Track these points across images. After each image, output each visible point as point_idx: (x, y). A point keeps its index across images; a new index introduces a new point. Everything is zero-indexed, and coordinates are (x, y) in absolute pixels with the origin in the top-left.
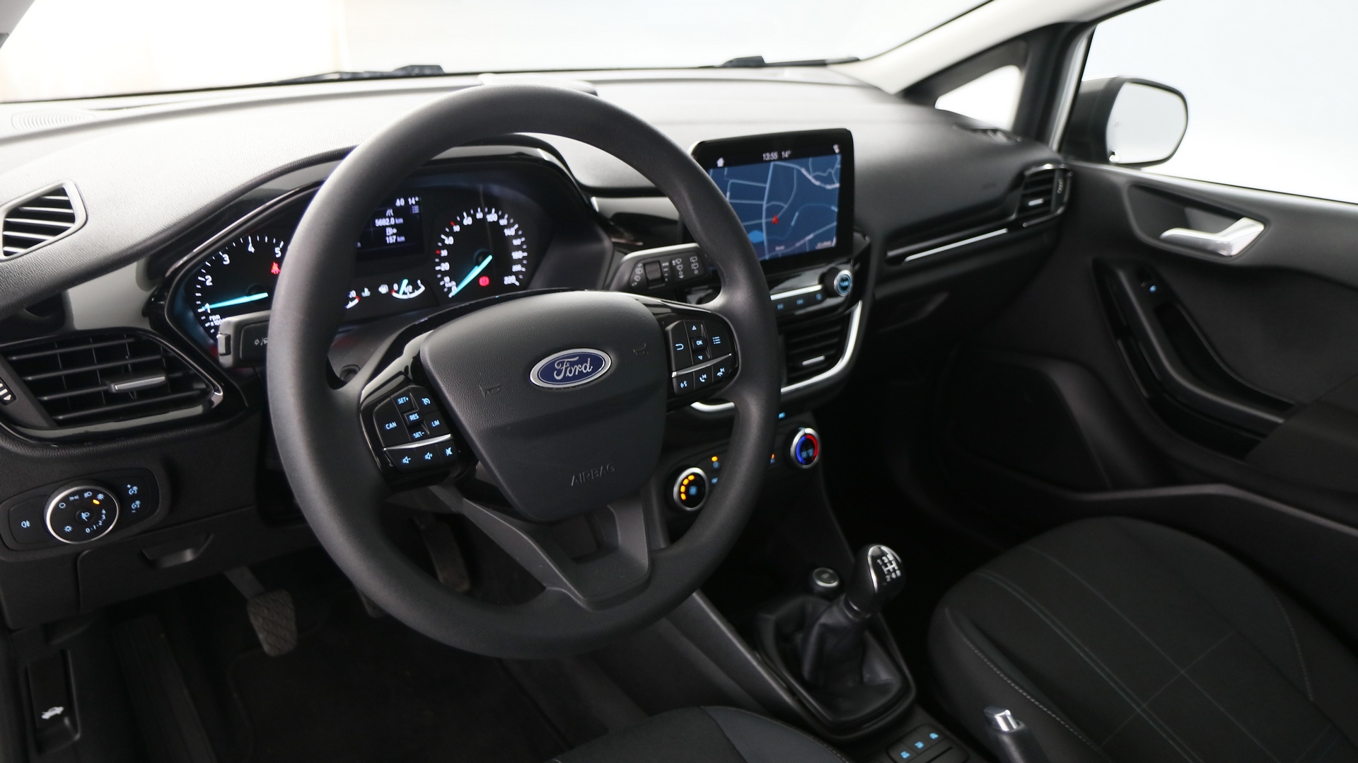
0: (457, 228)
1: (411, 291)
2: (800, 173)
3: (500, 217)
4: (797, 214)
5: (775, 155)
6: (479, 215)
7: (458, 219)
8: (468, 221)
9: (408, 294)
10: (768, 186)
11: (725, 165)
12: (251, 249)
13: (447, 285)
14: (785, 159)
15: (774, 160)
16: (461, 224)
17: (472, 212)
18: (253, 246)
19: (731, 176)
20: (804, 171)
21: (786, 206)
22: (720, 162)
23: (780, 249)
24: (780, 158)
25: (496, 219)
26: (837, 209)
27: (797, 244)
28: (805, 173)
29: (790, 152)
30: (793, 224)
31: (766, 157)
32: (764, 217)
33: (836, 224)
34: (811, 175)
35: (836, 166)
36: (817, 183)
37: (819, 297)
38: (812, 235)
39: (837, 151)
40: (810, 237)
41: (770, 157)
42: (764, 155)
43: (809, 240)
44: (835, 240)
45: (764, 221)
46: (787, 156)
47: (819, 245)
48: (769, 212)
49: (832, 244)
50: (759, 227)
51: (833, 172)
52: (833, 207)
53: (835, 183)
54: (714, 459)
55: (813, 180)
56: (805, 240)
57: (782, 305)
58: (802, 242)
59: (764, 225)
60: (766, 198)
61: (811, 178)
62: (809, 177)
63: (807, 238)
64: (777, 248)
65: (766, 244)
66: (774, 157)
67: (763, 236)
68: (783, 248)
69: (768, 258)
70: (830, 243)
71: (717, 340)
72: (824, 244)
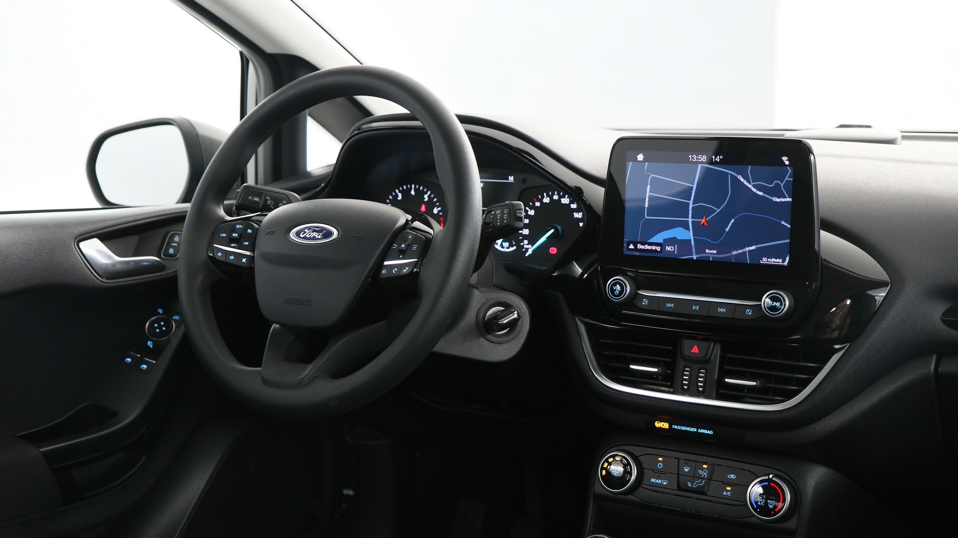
0: (538, 204)
1: (507, 246)
2: (734, 179)
3: (571, 202)
4: (733, 221)
5: (704, 158)
6: (556, 197)
7: (540, 197)
8: (546, 200)
9: (505, 248)
10: (695, 186)
11: (645, 160)
12: (413, 193)
13: (525, 246)
14: (716, 163)
15: (702, 163)
16: (541, 201)
17: (550, 193)
18: (414, 191)
19: (650, 170)
20: (741, 178)
21: (718, 211)
22: (640, 157)
23: (711, 253)
24: (710, 162)
25: (568, 203)
26: (789, 226)
27: (734, 253)
28: (742, 180)
29: (721, 157)
30: (727, 229)
31: (692, 158)
32: (690, 215)
33: (788, 241)
34: (750, 184)
35: (787, 178)
36: (761, 193)
37: (749, 312)
38: (753, 247)
39: (787, 163)
40: (751, 248)
41: (697, 159)
42: (690, 156)
43: (749, 251)
44: (788, 259)
45: (690, 220)
46: (718, 160)
47: (764, 260)
48: (697, 213)
49: (783, 262)
50: (685, 226)
51: (782, 185)
52: (783, 223)
53: (785, 197)
54: (660, 459)
55: (753, 189)
56: (745, 250)
57: (698, 307)
58: (741, 251)
59: (690, 224)
60: (692, 198)
61: (750, 186)
62: (748, 184)
63: (747, 249)
64: (707, 251)
65: (693, 243)
66: (702, 160)
67: (690, 235)
68: (715, 252)
69: (695, 258)
70: (781, 261)
71: (415, 247)
72: (773, 261)
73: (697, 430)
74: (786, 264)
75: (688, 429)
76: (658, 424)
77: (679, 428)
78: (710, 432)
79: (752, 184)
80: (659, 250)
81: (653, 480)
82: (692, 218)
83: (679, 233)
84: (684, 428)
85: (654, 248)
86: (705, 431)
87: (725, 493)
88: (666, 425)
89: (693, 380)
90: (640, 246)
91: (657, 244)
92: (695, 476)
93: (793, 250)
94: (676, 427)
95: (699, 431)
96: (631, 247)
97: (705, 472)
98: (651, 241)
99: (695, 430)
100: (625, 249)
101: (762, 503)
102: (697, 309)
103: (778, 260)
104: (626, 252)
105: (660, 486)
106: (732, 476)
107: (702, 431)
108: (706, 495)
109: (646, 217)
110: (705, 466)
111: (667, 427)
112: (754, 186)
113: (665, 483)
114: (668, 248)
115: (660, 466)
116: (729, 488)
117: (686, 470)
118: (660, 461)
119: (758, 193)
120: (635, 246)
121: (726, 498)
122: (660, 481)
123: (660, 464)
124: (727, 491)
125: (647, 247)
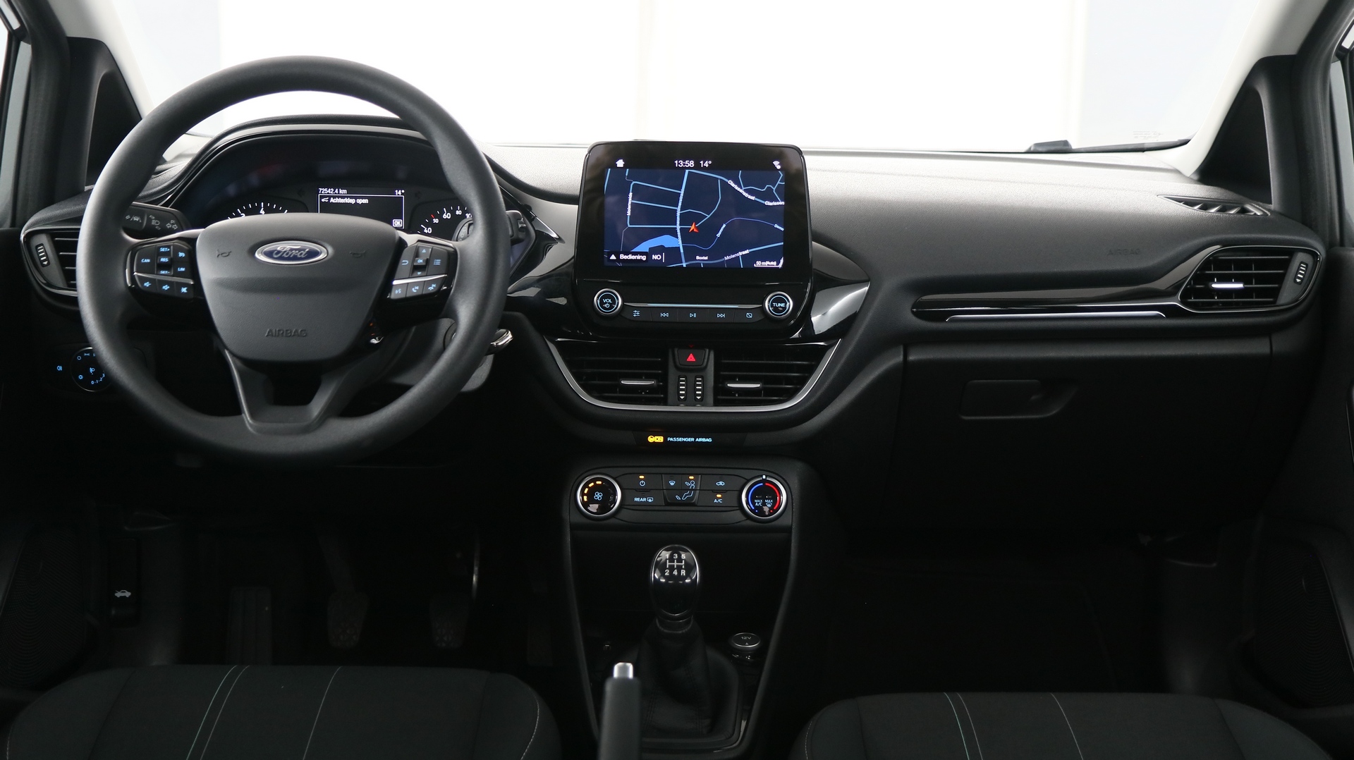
0: (436, 221)
2: (725, 184)
4: (724, 226)
5: (691, 164)
8: (447, 216)
10: (682, 192)
11: (627, 166)
14: (704, 169)
15: (689, 168)
16: (440, 217)
19: (632, 177)
20: (731, 183)
21: (709, 216)
22: (620, 163)
23: (702, 259)
24: (697, 166)
26: (782, 229)
27: (727, 258)
28: (733, 185)
29: (710, 162)
30: (718, 235)
31: (679, 164)
32: (678, 222)
33: (782, 243)
34: (741, 188)
35: (779, 183)
36: (753, 198)
37: (749, 315)
38: (747, 252)
39: (779, 167)
40: (744, 253)
41: (684, 164)
42: (676, 162)
43: (742, 256)
44: (782, 261)
45: (678, 227)
46: (707, 166)
47: (758, 264)
48: (686, 219)
49: (778, 264)
50: (673, 233)
51: (774, 189)
52: (776, 226)
53: (778, 201)
54: (642, 477)
55: (745, 194)
56: (737, 255)
57: (695, 314)
58: (733, 256)
59: (678, 231)
60: (680, 204)
61: (741, 191)
62: (739, 189)
63: (740, 253)
64: (698, 258)
65: (682, 251)
66: (689, 165)
67: (678, 242)
68: (706, 258)
69: (685, 266)
70: (775, 263)
71: (438, 262)
72: (767, 264)
73: (695, 440)
74: (780, 266)
75: (685, 440)
76: (651, 439)
77: (675, 439)
78: (709, 440)
79: (743, 188)
80: (644, 259)
81: (637, 499)
82: (680, 225)
83: (667, 241)
84: (680, 439)
85: (639, 257)
86: (704, 440)
87: (716, 501)
88: (660, 439)
89: (691, 389)
90: (622, 257)
91: (642, 254)
92: (681, 489)
93: (786, 252)
94: (671, 439)
95: (697, 440)
96: (613, 257)
97: (693, 483)
98: (636, 250)
99: (693, 439)
100: (606, 260)
101: (760, 504)
102: (695, 316)
103: (772, 263)
104: (607, 263)
105: (646, 504)
106: (721, 483)
107: (700, 440)
108: (697, 506)
109: (629, 226)
110: (691, 477)
111: (662, 441)
112: (745, 190)
113: (650, 501)
114: (655, 257)
115: (642, 484)
116: (719, 496)
117: (672, 484)
118: (642, 479)
119: (750, 197)
120: (618, 256)
121: (718, 505)
122: (645, 499)
123: (642, 482)
124: (718, 499)
125: (631, 257)
